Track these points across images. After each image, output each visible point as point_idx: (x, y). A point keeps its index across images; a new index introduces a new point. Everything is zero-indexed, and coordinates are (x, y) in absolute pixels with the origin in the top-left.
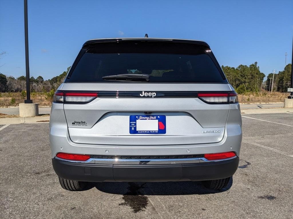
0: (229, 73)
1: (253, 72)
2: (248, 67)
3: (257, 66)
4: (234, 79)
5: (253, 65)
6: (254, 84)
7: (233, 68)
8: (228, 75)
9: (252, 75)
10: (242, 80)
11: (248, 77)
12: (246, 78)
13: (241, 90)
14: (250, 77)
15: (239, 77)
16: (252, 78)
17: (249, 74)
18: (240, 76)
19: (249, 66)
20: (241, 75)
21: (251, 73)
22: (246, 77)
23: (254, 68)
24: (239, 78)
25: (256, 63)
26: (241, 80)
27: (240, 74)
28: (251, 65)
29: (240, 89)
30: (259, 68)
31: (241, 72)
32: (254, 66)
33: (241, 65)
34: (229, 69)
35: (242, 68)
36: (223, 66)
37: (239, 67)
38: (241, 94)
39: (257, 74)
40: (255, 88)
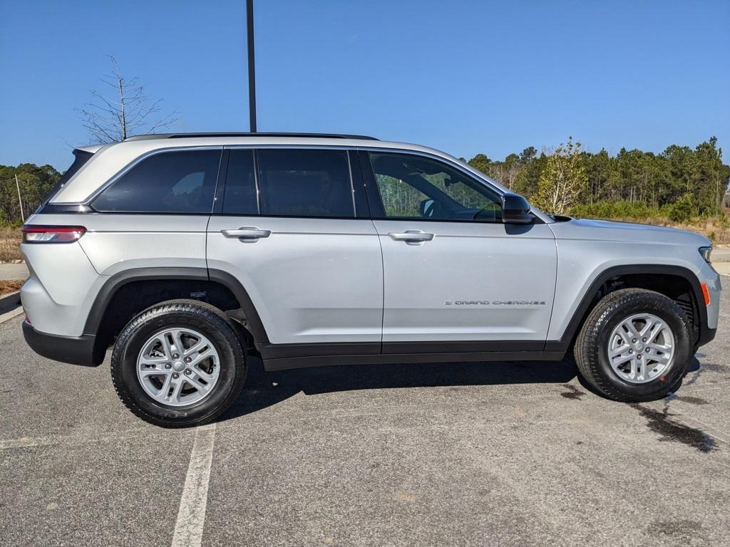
0: (640, 167)
1: (706, 163)
2: (691, 151)
3: (717, 149)
4: (653, 183)
5: (705, 146)
6: (707, 196)
7: (650, 155)
8: (638, 173)
9: (703, 173)
10: (677, 186)
11: (692, 176)
12: (685, 181)
13: (680, 212)
14: (698, 176)
15: (666, 176)
16: (702, 180)
17: (695, 170)
18: (670, 175)
19: (693, 149)
20: (673, 173)
21: (700, 167)
22: (688, 178)
23: (709, 152)
24: (667, 180)
25: (714, 140)
26: (674, 184)
27: (671, 168)
28: (700, 146)
29: (677, 210)
30: (720, 152)
31: (673, 164)
32: (707, 147)
33: (674, 147)
34: (639, 157)
35: (675, 153)
36: (624, 149)
37: (668, 151)
39: (716, 168)
40: (710, 206)
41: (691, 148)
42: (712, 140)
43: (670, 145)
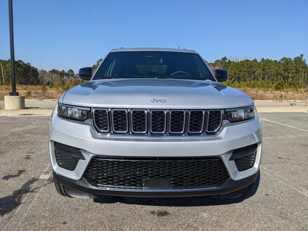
0: (270, 66)
1: (298, 65)
2: (292, 60)
3: (303, 59)
4: (275, 73)
5: (298, 58)
6: (298, 80)
7: (276, 61)
8: (269, 69)
9: (297, 70)
10: (285, 75)
11: (292, 71)
12: (289, 73)
13: (279, 86)
14: (294, 71)
15: (281, 71)
16: (296, 72)
17: (293, 68)
18: (282, 70)
19: (293, 59)
20: (284, 69)
21: (295, 67)
22: (290, 71)
23: (300, 61)
24: (281, 72)
25: (302, 55)
27: (283, 67)
28: (296, 58)
29: (277, 85)
30: (305, 61)
31: (284, 66)
32: (299, 59)
33: (285, 58)
34: (270, 62)
35: (285, 61)
36: (263, 59)
37: (282, 60)
38: (278, 91)
39: (302, 68)
40: (299, 84)
41: (292, 59)
42: (301, 55)
43: (283, 57)
